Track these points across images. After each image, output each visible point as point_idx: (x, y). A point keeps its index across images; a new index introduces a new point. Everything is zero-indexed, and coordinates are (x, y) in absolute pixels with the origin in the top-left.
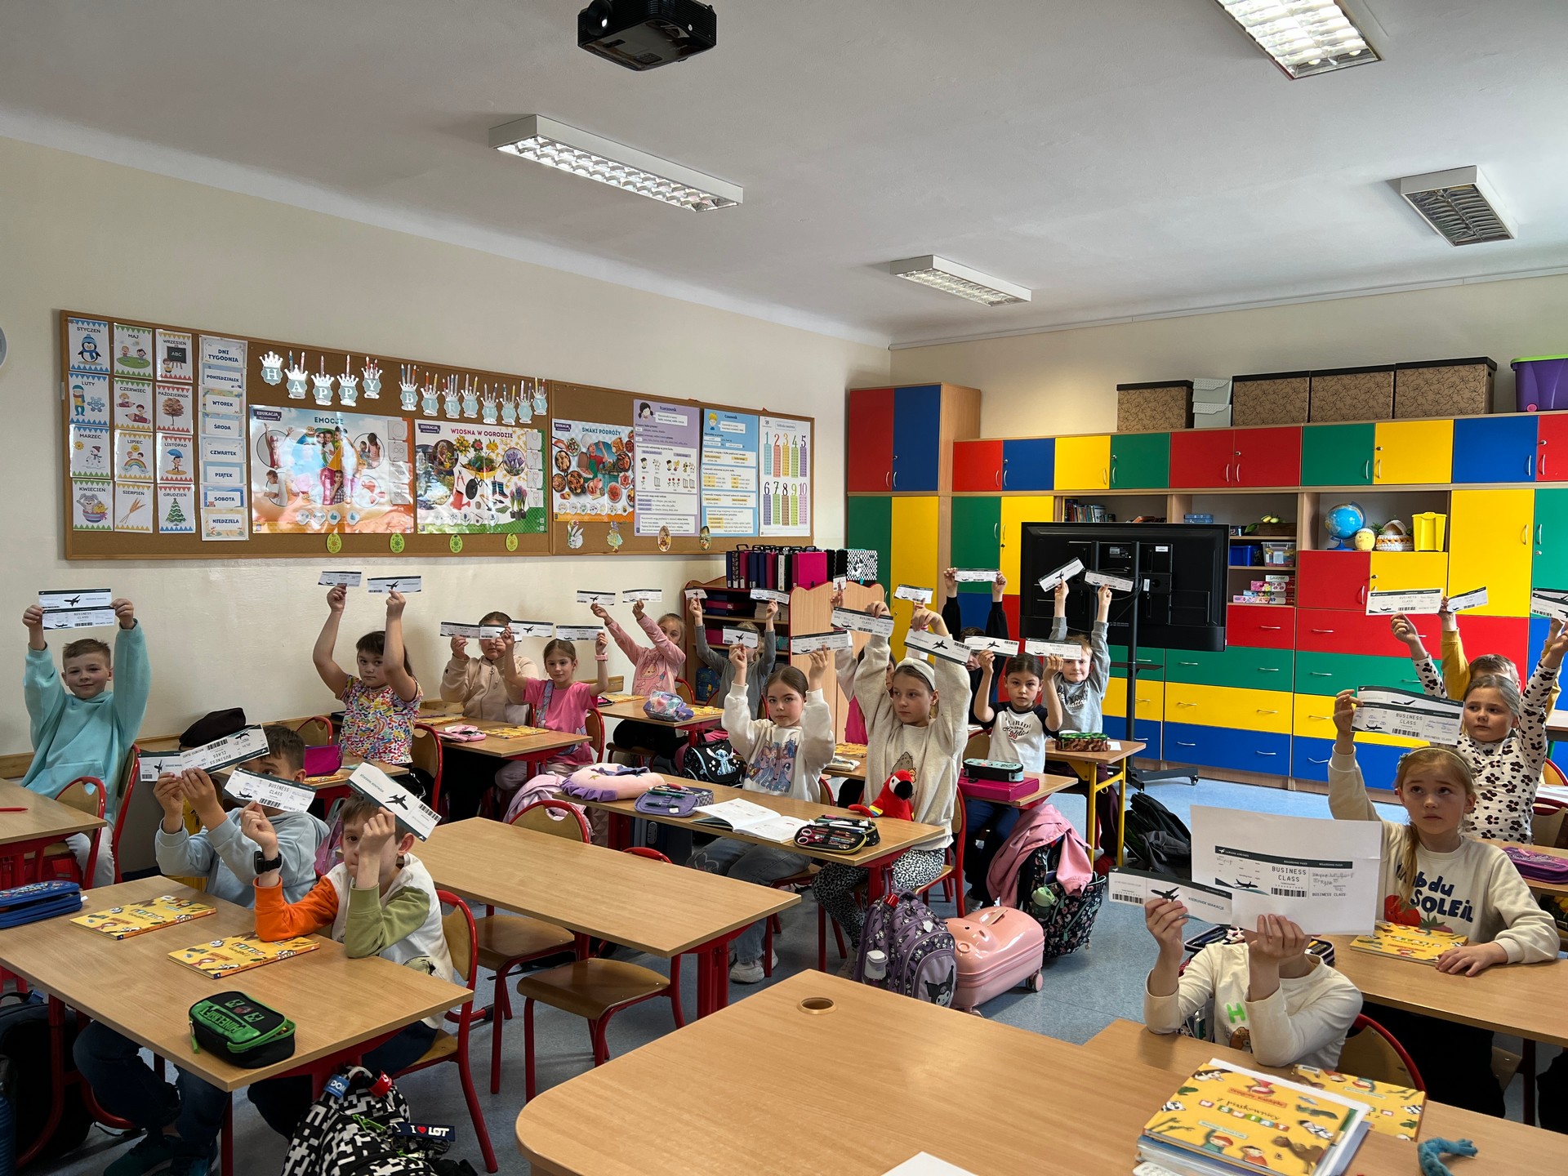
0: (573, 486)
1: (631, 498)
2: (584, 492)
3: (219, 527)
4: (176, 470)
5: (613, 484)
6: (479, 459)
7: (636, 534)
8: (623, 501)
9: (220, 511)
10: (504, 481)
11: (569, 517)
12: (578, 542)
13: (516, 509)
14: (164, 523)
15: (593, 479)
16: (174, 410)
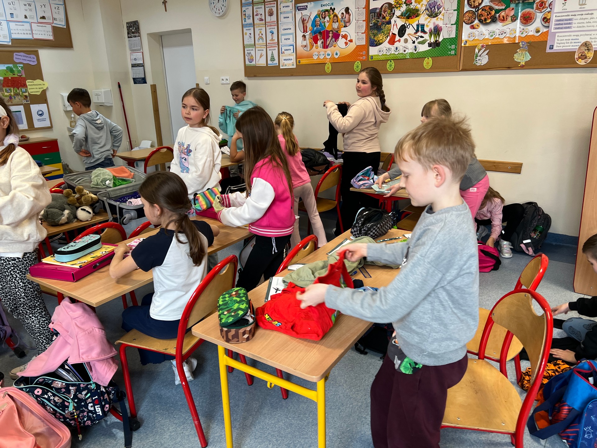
0: (483, 18)
1: (546, 20)
2: (494, 20)
3: (286, 62)
4: (272, 40)
5: (528, 10)
6: (408, 11)
7: (548, 50)
8: (537, 23)
9: (286, 56)
10: (425, 23)
11: (478, 42)
12: (484, 60)
13: (433, 40)
14: (269, 62)
15: (505, 9)
16: (271, 14)
